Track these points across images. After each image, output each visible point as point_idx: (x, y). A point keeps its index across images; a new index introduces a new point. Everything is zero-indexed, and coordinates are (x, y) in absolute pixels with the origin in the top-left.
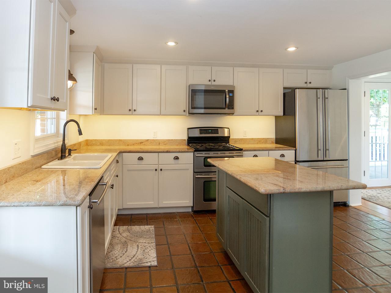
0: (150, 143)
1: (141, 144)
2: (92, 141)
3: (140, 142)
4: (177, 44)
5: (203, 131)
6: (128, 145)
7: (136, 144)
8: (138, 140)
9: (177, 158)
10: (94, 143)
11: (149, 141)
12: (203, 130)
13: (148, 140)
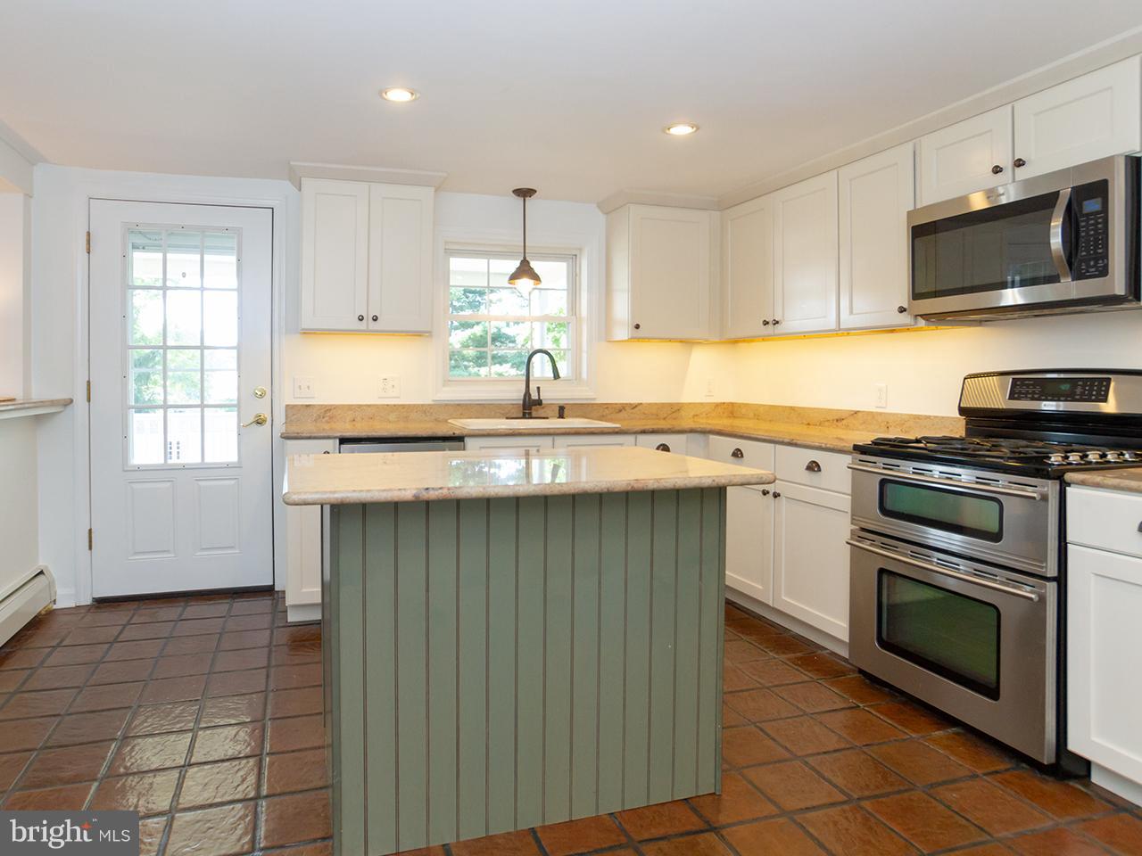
0: (861, 424)
1: (839, 424)
2: (740, 405)
3: (836, 417)
4: (698, 129)
5: (1028, 386)
6: (809, 424)
7: (827, 424)
8: (830, 410)
9: (813, 467)
10: (744, 411)
11: (860, 414)
12: (1024, 383)
13: (856, 412)
